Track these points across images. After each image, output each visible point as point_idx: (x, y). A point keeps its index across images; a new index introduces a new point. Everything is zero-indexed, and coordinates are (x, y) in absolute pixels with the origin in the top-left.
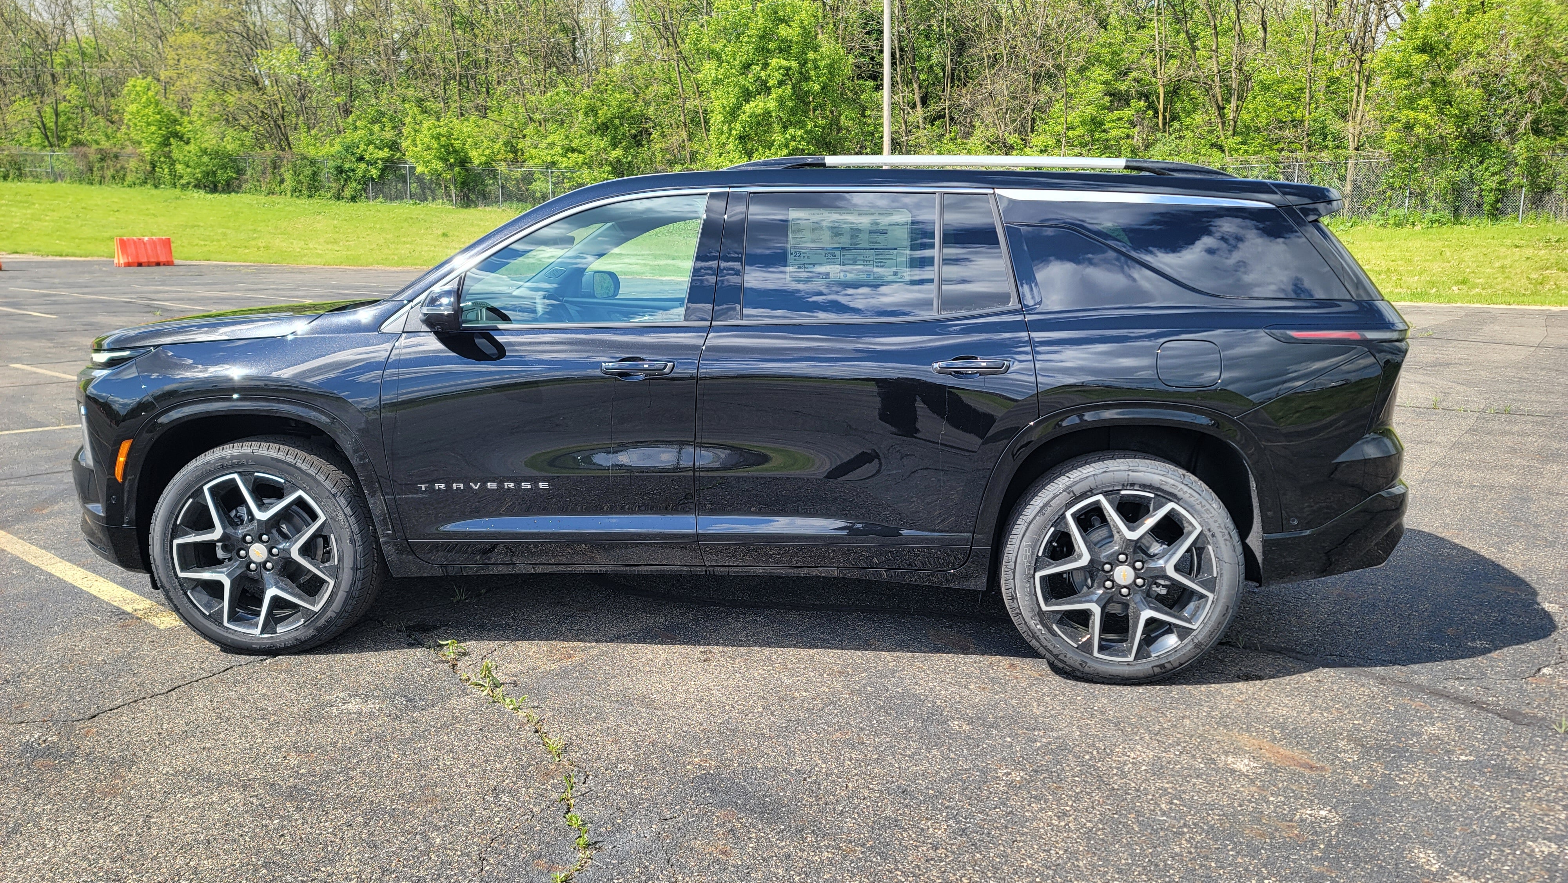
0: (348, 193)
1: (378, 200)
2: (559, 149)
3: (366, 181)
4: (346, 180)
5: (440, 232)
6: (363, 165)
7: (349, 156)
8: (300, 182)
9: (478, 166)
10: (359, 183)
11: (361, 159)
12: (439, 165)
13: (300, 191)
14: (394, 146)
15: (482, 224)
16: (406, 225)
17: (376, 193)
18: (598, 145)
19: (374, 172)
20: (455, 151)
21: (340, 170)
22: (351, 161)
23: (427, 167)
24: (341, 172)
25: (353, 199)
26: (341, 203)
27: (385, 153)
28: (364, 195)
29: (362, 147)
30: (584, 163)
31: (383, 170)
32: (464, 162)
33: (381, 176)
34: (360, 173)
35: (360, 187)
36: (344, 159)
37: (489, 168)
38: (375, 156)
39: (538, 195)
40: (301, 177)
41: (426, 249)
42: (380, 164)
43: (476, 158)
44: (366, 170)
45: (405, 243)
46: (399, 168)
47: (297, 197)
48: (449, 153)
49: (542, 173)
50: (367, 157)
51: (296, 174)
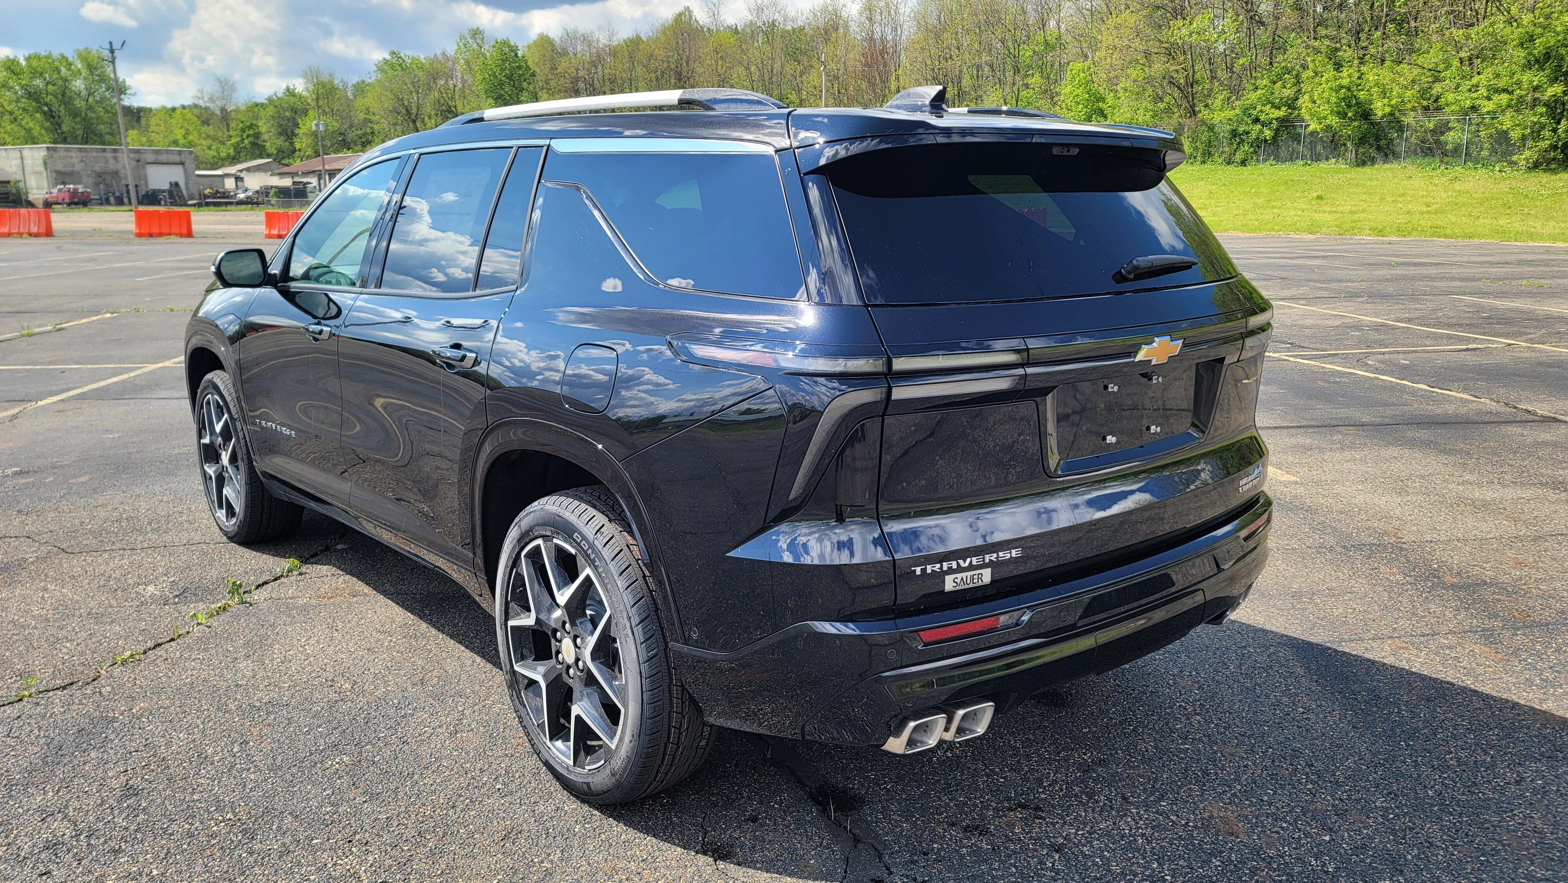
0: (1238, 157)
1: (1268, 163)
2: (1483, 91)
3: (1259, 144)
4: (1239, 144)
5: (1315, 195)
6: (1259, 127)
7: (1245, 119)
8: (1196, 148)
9: (1382, 118)
10: (1252, 146)
11: (1257, 120)
12: (1334, 121)
13: (1195, 157)
14: (1291, 104)
15: (1369, 183)
16: (1283, 188)
17: (1269, 155)
18: (1532, 82)
19: (1268, 133)
20: (1358, 104)
21: (1234, 134)
22: (1247, 124)
23: (1321, 123)
24: (1235, 136)
25: (1243, 163)
26: (1231, 167)
27: (1281, 113)
28: (1255, 158)
29: (1259, 108)
30: (1509, 106)
31: (1277, 130)
32: (1366, 115)
33: (1275, 138)
34: (1254, 135)
35: (1252, 149)
36: (1240, 122)
37: (1395, 121)
38: (1271, 116)
39: (1450, 147)
40: (1198, 144)
41: (1292, 213)
42: (1275, 125)
43: (1380, 109)
44: (1261, 132)
45: (1273, 207)
46: (1294, 127)
47: (1192, 163)
48: (1349, 106)
49: (1458, 121)
50: (1262, 118)
51: (1194, 141)
